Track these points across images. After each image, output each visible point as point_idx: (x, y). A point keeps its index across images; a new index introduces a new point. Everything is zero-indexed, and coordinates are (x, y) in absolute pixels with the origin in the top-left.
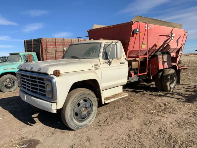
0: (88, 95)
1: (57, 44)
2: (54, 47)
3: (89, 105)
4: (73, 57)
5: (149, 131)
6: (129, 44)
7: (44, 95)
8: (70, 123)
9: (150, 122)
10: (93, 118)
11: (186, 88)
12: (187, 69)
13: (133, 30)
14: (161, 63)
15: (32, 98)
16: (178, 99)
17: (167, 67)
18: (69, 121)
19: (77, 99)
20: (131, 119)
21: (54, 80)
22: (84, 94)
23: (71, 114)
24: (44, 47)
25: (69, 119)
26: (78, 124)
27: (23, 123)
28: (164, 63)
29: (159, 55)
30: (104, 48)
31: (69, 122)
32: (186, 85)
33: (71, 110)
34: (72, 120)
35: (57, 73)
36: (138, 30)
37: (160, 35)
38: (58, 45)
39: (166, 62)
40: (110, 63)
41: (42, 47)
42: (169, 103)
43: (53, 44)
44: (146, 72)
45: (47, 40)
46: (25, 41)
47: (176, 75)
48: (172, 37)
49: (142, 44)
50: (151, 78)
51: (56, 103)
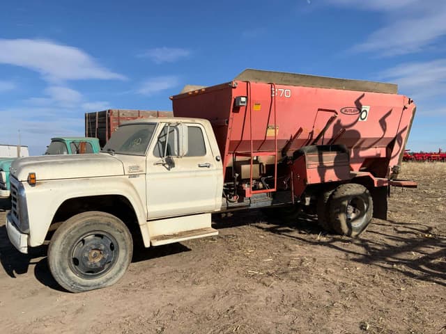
3: (109, 246)
6: (229, 126)
8: (61, 276)
10: (116, 274)
11: (399, 232)
13: (235, 100)
14: (316, 169)
17: (335, 179)
18: (58, 272)
21: (24, 192)
22: (95, 223)
23: (63, 259)
25: (57, 268)
26: (79, 282)
30: (163, 134)
31: (57, 274)
32: (406, 226)
33: (62, 253)
34: (64, 270)
36: (243, 99)
39: (330, 167)
40: (170, 164)
41: (110, 128)
45: (121, 114)
47: (371, 198)
48: (361, 112)
49: (268, 127)
50: (307, 203)
51: (29, 234)
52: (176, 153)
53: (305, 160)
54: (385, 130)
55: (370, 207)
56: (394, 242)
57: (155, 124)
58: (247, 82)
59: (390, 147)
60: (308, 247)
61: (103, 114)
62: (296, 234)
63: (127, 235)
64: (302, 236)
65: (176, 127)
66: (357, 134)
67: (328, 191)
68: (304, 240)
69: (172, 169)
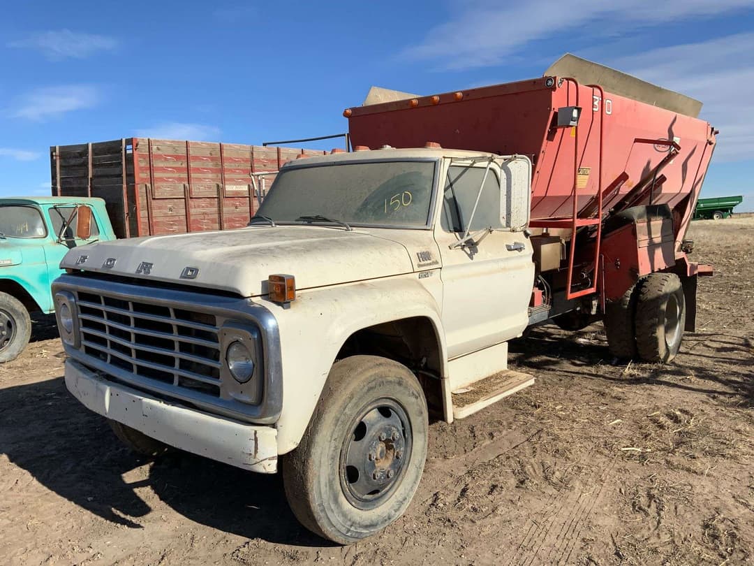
0: (397, 387)
1: (192, 165)
2: (180, 180)
3: (401, 429)
4: (309, 221)
5: (666, 538)
6: (537, 169)
7: (215, 391)
8: (329, 514)
9: (651, 497)
11: (719, 350)
12: (710, 274)
13: (556, 114)
14: (646, 248)
15: (146, 400)
16: (711, 393)
17: (663, 265)
19: (356, 405)
20: (564, 484)
21: (270, 323)
22: (382, 382)
23: (333, 474)
24: (141, 175)
25: (324, 496)
27: (87, 515)
28: (654, 253)
29: (640, 217)
30: (449, 183)
31: (323, 510)
32: (713, 338)
34: (335, 500)
35: (280, 290)
36: (575, 113)
37: (637, 140)
38: (197, 170)
39: (658, 245)
40: (472, 246)
41: (131, 176)
42: (686, 412)
43: (178, 165)
44: (592, 286)
45: (154, 148)
46: (53, 150)
47: (684, 298)
49: (579, 171)
50: (593, 311)
51: (274, 426)
53: (636, 232)
54: (684, 180)
57: (435, 162)
58: (569, 80)
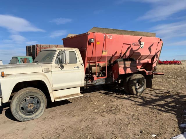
0: (35, 94)
3: (36, 102)
6: (87, 51)
8: (16, 115)
11: (157, 93)
13: (89, 40)
14: (123, 68)
16: (136, 102)
17: (130, 72)
18: (15, 113)
19: (23, 96)
20: (75, 116)
23: (17, 108)
26: (24, 117)
28: (126, 69)
29: (120, 61)
30: (59, 55)
33: (16, 105)
36: (92, 40)
37: (124, 44)
39: (128, 67)
41: (37, 52)
42: (122, 105)
44: (106, 76)
47: (145, 80)
48: (141, 45)
49: (103, 51)
50: (120, 82)
51: (2, 98)
52: (65, 63)
53: (118, 64)
54: (150, 52)
55: (145, 83)
56: (155, 97)
57: (55, 50)
58: (94, 33)
59: (153, 59)
60: (120, 100)
61: (34, 46)
62: (115, 95)
63: (44, 97)
64: (118, 96)
65: (64, 52)
66: (139, 54)
67: (128, 77)
68: (118, 97)
69: (63, 69)
